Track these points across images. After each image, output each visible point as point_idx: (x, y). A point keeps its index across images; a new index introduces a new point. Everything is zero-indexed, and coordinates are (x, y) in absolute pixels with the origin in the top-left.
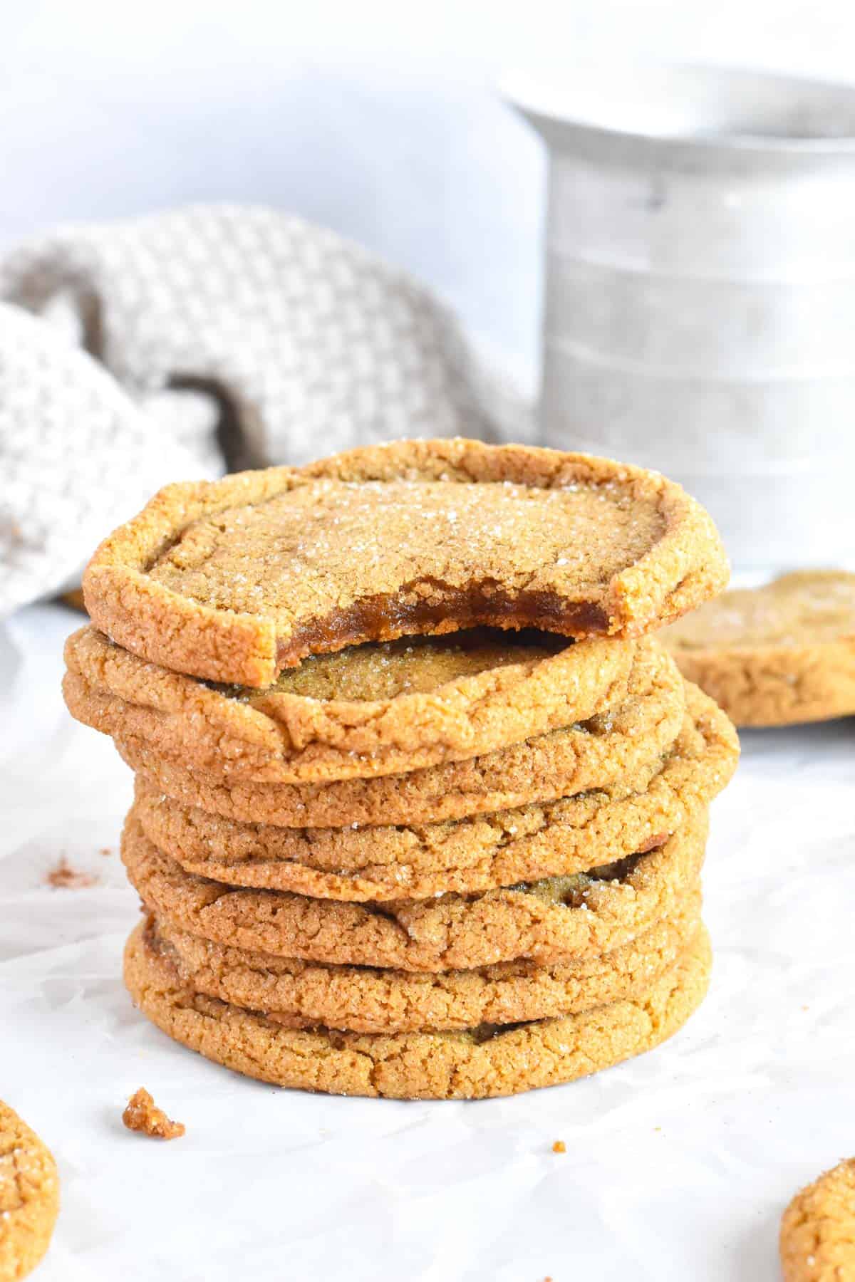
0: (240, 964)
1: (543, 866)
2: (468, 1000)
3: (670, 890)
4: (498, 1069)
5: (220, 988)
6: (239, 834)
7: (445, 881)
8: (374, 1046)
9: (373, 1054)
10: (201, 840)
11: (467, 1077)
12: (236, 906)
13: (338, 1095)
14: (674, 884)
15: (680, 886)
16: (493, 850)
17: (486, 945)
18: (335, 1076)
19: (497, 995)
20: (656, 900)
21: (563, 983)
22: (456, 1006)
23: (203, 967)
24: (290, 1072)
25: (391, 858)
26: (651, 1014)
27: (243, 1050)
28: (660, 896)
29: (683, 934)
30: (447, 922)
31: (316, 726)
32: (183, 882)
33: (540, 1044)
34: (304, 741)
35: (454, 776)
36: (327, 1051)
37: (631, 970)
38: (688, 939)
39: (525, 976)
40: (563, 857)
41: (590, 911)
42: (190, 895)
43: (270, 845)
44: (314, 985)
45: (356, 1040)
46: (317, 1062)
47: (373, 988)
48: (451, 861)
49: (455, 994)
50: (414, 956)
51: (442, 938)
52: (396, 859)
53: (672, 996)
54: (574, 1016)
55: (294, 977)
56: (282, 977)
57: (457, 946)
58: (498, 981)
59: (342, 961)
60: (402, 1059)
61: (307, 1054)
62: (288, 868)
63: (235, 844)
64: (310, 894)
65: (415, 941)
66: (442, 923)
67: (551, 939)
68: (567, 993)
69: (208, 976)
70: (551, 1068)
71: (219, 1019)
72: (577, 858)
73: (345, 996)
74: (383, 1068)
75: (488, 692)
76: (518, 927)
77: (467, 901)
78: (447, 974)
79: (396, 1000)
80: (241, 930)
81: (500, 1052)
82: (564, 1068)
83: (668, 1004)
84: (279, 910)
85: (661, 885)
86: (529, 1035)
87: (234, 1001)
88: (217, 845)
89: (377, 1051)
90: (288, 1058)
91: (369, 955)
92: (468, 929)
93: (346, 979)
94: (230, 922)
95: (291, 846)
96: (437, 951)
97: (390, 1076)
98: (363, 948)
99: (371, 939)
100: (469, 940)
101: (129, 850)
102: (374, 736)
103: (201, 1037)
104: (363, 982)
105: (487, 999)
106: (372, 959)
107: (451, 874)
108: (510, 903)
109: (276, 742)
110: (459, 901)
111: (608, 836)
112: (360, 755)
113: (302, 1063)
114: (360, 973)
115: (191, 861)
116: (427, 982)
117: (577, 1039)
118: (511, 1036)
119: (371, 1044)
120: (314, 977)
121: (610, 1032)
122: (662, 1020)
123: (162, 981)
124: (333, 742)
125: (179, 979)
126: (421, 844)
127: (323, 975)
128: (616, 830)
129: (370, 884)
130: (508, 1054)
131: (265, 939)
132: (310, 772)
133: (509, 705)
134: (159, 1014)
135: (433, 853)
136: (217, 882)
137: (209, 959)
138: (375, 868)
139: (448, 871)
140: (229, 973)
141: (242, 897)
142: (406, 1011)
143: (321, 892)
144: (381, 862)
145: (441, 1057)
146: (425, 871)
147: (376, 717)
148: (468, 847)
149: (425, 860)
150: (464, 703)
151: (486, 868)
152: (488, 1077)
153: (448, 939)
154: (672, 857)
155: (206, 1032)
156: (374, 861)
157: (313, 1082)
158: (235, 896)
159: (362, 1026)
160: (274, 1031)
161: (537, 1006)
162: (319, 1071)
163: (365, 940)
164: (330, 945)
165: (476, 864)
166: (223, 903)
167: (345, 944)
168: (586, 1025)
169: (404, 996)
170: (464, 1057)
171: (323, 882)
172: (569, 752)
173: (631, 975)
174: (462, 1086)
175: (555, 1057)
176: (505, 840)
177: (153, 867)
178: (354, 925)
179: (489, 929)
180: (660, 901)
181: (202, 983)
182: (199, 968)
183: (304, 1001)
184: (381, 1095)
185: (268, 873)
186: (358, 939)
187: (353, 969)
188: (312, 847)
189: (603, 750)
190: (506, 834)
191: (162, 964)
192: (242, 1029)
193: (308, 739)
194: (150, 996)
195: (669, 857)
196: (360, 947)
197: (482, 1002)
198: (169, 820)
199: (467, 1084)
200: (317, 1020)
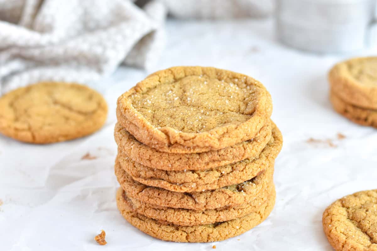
0: (150, 207)
1: (231, 182)
2: (212, 217)
3: (265, 183)
4: (220, 234)
5: (144, 213)
6: (149, 171)
7: (205, 187)
8: (187, 229)
9: (186, 231)
10: (138, 172)
11: (212, 237)
12: (148, 193)
13: (177, 242)
14: (266, 182)
15: (268, 182)
16: (218, 178)
17: (217, 204)
18: (177, 238)
19: (219, 215)
20: (262, 186)
21: (237, 211)
22: (209, 219)
23: (140, 207)
24: (165, 237)
25: (191, 181)
26: (260, 215)
27: (151, 231)
28: (263, 186)
29: (269, 192)
30: (206, 197)
31: (177, 139)
32: (133, 185)
33: (231, 227)
34: (173, 142)
35: (212, 157)
36: (174, 231)
37: (255, 205)
38: (270, 193)
39: (227, 209)
40: (237, 180)
41: (244, 192)
42: (136, 189)
43: (157, 175)
44: (170, 214)
45: (182, 228)
46: (172, 234)
47: (186, 215)
48: (207, 182)
49: (208, 216)
50: (197, 207)
51: (205, 202)
52: (192, 181)
53: (266, 208)
54: (240, 218)
55: (165, 211)
56: (161, 211)
57: (209, 204)
58: (220, 211)
59: (178, 208)
60: (195, 233)
61: (169, 232)
62: (163, 182)
63: (147, 174)
64: (168, 190)
65: (197, 203)
66: (204, 198)
67: (234, 202)
68: (238, 213)
69: (141, 210)
70: (234, 233)
71: (144, 221)
72: (240, 180)
73: (179, 217)
74: (190, 235)
75: (224, 133)
76: (225, 198)
77: (211, 192)
78: (206, 210)
79: (192, 218)
80: (150, 199)
81: (221, 230)
82: (238, 232)
83: (265, 211)
84: (160, 194)
85: (263, 183)
86: (228, 224)
87: (148, 217)
88: (142, 174)
89: (188, 231)
90: (164, 233)
91: (185, 206)
92: (212, 199)
93: (179, 212)
94: (147, 197)
95: (163, 175)
96: (203, 205)
97: (191, 237)
98: (183, 204)
99: (186, 202)
100: (212, 202)
101: (117, 172)
102: (192, 144)
103: (140, 226)
104: (184, 213)
105: (217, 216)
106: (186, 207)
107: (207, 185)
108: (223, 192)
109: (166, 142)
110: (209, 192)
111: (249, 173)
112: (188, 148)
113: (167, 234)
114: (182, 211)
115: (135, 177)
116: (201, 212)
117: (241, 224)
118: (223, 225)
119: (186, 229)
120: (170, 212)
121: (250, 221)
122: (263, 216)
123: (128, 209)
124: (181, 144)
125: (133, 210)
126: (199, 177)
127: (173, 211)
128: (251, 171)
129: (185, 188)
130: (223, 230)
131: (156, 202)
132: (174, 151)
133: (229, 137)
134: (128, 218)
135: (202, 179)
136: (143, 184)
137: (141, 206)
138: (186, 183)
139: (206, 184)
140: (147, 209)
141: (150, 190)
142: (195, 221)
143: (172, 190)
144: (188, 182)
145: (205, 232)
146: (200, 184)
147: (193, 138)
148: (212, 178)
149: (200, 181)
150: (217, 136)
151: (216, 183)
152: (218, 237)
153: (206, 202)
154: (266, 174)
155: (141, 225)
156: (186, 182)
157: (171, 239)
158: (148, 189)
159: (183, 224)
160: (159, 225)
161: (230, 217)
162: (172, 236)
163: (184, 202)
164: (174, 204)
165: (213, 182)
166: (145, 192)
167: (178, 203)
168: (243, 220)
169: (195, 217)
170: (211, 232)
171: (172, 187)
172: (242, 148)
173: (255, 206)
174: (211, 239)
175: (235, 230)
176: (221, 175)
177: (125, 179)
178: (181, 198)
179: (217, 199)
180: (263, 187)
181: (139, 211)
182: (138, 207)
183: (168, 218)
184: (189, 242)
185: (157, 183)
186: (182, 202)
187: (181, 209)
188: (169, 177)
189: (251, 147)
190: (222, 174)
191: (128, 205)
192: (151, 224)
193: (175, 142)
194: (125, 213)
195: (265, 174)
196: (182, 204)
197: (216, 217)
198: (129, 164)
199: (212, 238)
200: (171, 223)
